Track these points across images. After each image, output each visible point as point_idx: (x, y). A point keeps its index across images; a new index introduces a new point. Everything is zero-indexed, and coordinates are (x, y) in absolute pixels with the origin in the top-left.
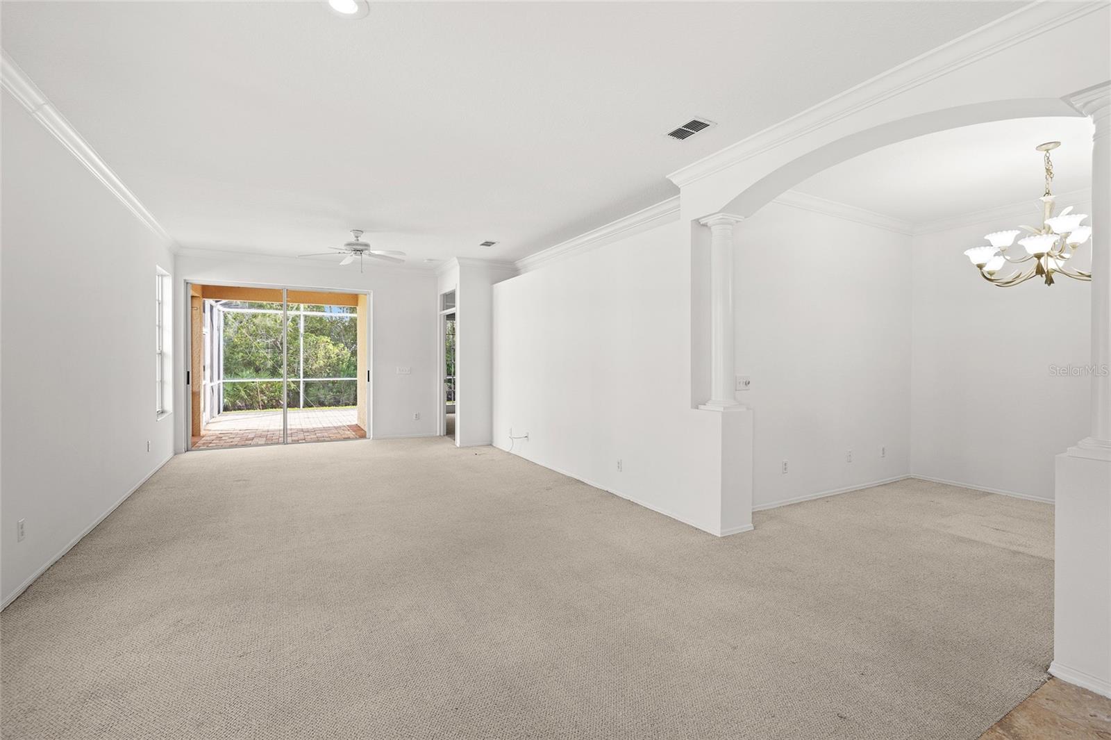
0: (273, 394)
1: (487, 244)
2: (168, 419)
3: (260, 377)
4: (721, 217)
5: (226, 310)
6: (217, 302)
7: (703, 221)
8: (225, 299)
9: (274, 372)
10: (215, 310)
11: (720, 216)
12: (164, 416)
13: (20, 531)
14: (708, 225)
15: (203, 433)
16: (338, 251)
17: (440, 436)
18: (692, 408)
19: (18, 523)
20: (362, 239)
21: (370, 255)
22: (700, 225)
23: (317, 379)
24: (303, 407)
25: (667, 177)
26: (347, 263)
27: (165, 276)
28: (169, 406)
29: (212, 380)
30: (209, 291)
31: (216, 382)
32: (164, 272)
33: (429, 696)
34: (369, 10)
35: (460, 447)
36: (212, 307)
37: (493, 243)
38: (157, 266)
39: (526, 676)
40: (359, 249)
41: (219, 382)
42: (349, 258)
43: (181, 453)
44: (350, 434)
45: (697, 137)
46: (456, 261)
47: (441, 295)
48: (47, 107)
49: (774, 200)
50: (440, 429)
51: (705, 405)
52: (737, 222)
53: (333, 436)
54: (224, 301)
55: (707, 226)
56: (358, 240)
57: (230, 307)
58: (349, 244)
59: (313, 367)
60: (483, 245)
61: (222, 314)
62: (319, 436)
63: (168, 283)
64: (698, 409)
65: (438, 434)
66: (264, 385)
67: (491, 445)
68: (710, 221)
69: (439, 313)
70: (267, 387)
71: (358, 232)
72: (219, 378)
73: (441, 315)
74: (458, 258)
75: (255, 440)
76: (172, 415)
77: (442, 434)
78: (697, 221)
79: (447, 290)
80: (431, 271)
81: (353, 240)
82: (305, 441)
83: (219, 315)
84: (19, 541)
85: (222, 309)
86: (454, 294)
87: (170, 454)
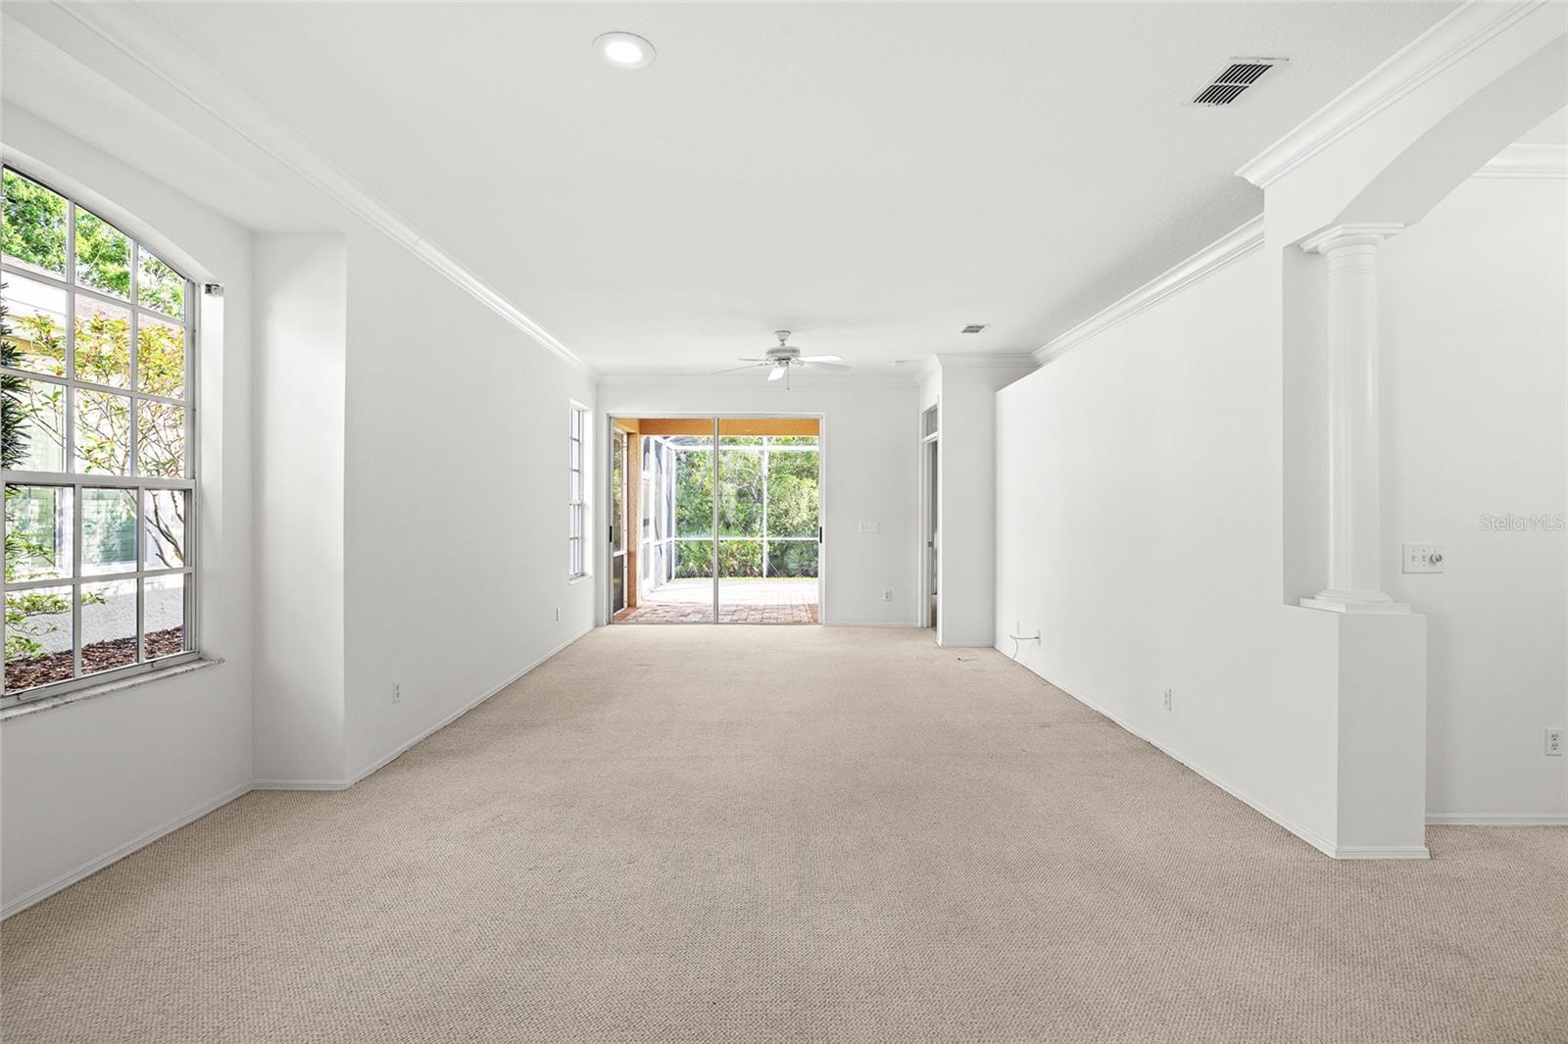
0: (744, 558)
1: (973, 329)
2: (588, 583)
3: (731, 535)
4: (1341, 232)
5: (680, 448)
6: (665, 438)
7: (1309, 245)
8: (672, 434)
9: (747, 526)
10: (664, 450)
11: (1339, 230)
12: (584, 578)
13: (396, 692)
14: (1320, 249)
15: (638, 604)
16: (760, 363)
17: (922, 627)
18: (1285, 602)
19: (394, 684)
20: (789, 344)
21: (801, 363)
22: (1302, 254)
23: (799, 539)
24: (767, 576)
25: (1237, 173)
26: (775, 378)
27: (586, 410)
28: (589, 569)
29: (658, 537)
30: (647, 426)
31: (664, 540)
32: (582, 406)
33: (691, 977)
34: (654, 49)
35: (943, 647)
36: (658, 446)
37: (982, 327)
38: (572, 401)
39: (829, 991)
40: (784, 357)
41: (669, 540)
42: (777, 373)
43: (603, 626)
44: (805, 616)
45: (1254, 94)
46: (937, 360)
47: (923, 414)
48: (421, 242)
49: (1475, 174)
50: (921, 618)
51: (1313, 598)
52: (1387, 236)
53: (782, 618)
54: (673, 437)
55: (1317, 253)
56: (783, 344)
57: (682, 444)
58: (772, 352)
59: (795, 523)
60: (965, 331)
61: (674, 453)
62: (764, 617)
63: (589, 419)
64: (1299, 605)
65: (919, 625)
66: (736, 546)
67: (993, 647)
68: (1322, 242)
69: (921, 440)
70: (738, 548)
71: (783, 334)
72: (669, 535)
73: (923, 444)
74: (938, 355)
75: (691, 616)
76: (593, 579)
77: (925, 626)
78: (1296, 248)
79: (928, 406)
80: (909, 380)
81: (777, 344)
82: (745, 622)
83: (668, 454)
84: (394, 703)
85: (673, 446)
86: (936, 410)
87: (589, 625)
